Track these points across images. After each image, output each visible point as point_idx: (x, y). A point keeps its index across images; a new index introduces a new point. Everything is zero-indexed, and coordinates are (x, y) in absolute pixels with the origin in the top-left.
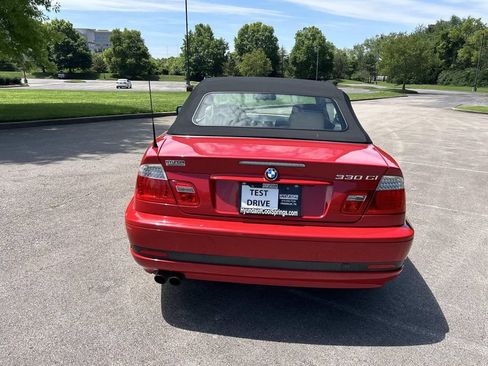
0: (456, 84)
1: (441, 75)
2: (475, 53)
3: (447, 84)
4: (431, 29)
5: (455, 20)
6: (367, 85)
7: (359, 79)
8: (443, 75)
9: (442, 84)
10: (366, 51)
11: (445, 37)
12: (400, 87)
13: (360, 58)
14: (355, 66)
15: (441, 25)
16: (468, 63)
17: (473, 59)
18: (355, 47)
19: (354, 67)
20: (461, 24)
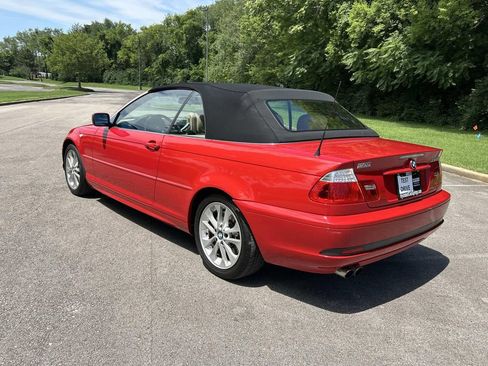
0: (121, 83)
1: (105, 74)
2: (132, 55)
3: (113, 83)
4: (87, 29)
5: (108, 23)
6: (30, 82)
7: (19, 76)
8: (107, 75)
9: (108, 82)
10: (20, 45)
11: (102, 37)
12: (75, 85)
13: (15, 52)
14: (11, 60)
15: (96, 26)
16: (127, 65)
17: (132, 60)
18: (6, 40)
19: (10, 62)
20: (114, 27)
